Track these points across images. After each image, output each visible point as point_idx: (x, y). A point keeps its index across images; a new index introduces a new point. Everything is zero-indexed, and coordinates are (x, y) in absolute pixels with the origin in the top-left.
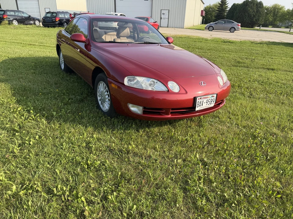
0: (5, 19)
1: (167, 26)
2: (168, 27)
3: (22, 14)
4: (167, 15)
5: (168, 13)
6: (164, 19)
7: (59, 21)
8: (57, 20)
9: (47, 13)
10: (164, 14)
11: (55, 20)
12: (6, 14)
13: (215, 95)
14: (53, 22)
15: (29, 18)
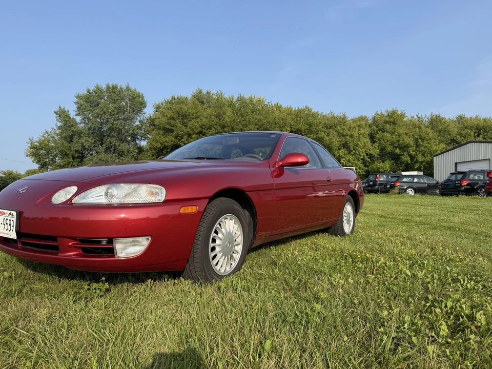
0: (396, 186)
3: (425, 180)
7: (467, 185)
8: (465, 183)
9: (451, 174)
11: (459, 185)
12: (399, 181)
13: (14, 213)
14: (456, 187)
15: (436, 186)
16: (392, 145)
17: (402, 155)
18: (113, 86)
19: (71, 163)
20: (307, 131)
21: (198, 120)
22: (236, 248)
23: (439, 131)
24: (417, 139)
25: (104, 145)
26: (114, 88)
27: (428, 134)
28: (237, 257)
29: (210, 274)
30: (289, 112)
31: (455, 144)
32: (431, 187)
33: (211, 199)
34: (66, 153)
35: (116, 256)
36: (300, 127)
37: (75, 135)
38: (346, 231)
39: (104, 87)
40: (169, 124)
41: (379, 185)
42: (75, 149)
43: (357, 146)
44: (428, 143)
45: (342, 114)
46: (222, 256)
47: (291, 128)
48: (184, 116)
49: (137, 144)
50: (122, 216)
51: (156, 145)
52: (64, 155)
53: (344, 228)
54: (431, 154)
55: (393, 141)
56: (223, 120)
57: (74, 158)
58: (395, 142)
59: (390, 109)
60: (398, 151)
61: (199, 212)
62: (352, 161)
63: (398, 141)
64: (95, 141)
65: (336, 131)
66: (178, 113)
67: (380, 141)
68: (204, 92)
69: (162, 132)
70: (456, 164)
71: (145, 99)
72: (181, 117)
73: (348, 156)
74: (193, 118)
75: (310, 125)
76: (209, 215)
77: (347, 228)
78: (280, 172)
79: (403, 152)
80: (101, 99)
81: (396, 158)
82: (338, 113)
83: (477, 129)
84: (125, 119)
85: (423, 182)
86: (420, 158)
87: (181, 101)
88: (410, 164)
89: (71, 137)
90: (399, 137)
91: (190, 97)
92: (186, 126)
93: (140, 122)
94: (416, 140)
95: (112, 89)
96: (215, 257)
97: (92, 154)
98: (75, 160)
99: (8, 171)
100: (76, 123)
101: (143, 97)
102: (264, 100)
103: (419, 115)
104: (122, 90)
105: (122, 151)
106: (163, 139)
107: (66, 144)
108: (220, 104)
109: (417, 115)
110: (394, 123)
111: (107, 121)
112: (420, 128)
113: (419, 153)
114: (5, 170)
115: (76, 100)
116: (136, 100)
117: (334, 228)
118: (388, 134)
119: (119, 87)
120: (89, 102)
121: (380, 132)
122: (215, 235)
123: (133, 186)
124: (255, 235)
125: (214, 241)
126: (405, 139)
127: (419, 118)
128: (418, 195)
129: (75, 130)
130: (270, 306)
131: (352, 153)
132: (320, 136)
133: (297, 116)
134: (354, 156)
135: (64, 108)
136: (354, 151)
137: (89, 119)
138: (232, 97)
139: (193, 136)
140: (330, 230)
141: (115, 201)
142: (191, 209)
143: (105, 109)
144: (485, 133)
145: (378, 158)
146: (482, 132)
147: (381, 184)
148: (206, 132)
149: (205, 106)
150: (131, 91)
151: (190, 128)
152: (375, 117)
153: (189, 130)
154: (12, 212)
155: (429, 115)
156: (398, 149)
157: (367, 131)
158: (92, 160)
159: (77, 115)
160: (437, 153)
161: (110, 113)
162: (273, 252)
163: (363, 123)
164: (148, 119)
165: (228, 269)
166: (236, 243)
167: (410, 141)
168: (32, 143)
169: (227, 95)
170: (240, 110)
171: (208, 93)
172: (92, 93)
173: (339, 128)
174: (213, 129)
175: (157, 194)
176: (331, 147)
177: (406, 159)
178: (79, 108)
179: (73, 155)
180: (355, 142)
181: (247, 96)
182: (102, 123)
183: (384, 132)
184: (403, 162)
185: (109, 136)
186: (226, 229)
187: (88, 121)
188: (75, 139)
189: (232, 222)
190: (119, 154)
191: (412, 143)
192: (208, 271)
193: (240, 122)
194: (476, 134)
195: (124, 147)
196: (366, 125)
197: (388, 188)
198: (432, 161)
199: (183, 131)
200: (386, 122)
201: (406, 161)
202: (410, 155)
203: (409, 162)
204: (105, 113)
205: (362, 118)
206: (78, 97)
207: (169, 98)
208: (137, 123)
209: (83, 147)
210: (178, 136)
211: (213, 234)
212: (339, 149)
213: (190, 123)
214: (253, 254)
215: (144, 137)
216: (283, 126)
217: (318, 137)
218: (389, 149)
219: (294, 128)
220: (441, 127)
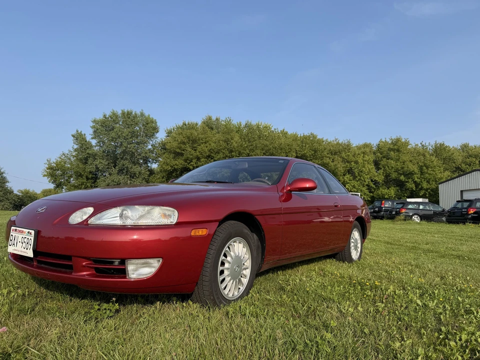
0: (401, 213)
3: (431, 207)
7: (474, 213)
8: (472, 211)
9: (457, 201)
11: (466, 213)
12: (405, 207)
13: (33, 232)
14: (463, 215)
15: (442, 213)
16: (396, 171)
17: (407, 182)
18: (128, 112)
19: (85, 184)
20: (312, 156)
21: (207, 144)
22: (244, 272)
23: (444, 159)
24: (422, 166)
25: (117, 167)
26: (129, 113)
27: (432, 162)
28: (245, 281)
29: (218, 298)
30: (295, 138)
31: (460, 172)
32: (437, 214)
33: (221, 222)
34: (81, 174)
35: (127, 277)
36: (305, 153)
37: (89, 157)
38: (353, 257)
39: (120, 112)
40: (180, 148)
41: (384, 211)
42: (89, 170)
43: (362, 172)
44: (433, 171)
45: (346, 141)
46: (230, 280)
47: (296, 153)
48: (194, 141)
49: (148, 166)
50: (135, 237)
51: (166, 168)
52: (79, 175)
53: (352, 254)
54: (436, 181)
55: (398, 168)
56: (231, 145)
57: (88, 179)
58: (400, 169)
59: (394, 137)
60: (402, 178)
61: (209, 234)
62: (357, 187)
63: (403, 168)
64: (108, 163)
65: (340, 157)
66: (188, 138)
67: (384, 167)
68: (214, 118)
69: (172, 156)
70: (462, 191)
71: (158, 124)
72: (191, 142)
73: (353, 182)
74: (202, 143)
75: (315, 151)
76: (218, 238)
77: (355, 255)
78: (288, 197)
79: (408, 179)
80: (116, 124)
81: (400, 185)
82: (342, 140)
84: (138, 143)
85: (428, 209)
86: (425, 185)
87: (192, 127)
88: (415, 191)
89: (86, 159)
90: (404, 164)
91: (200, 123)
92: (195, 150)
93: (152, 146)
94: (421, 168)
95: (127, 115)
96: (223, 280)
97: (105, 176)
98: (89, 181)
99: (25, 190)
100: (92, 146)
101: (156, 122)
102: (271, 126)
103: (423, 143)
104: (136, 116)
105: (134, 174)
106: (174, 162)
107: (81, 166)
108: (228, 130)
109: (421, 144)
110: (398, 151)
111: (121, 145)
112: (424, 155)
113: (424, 181)
114: (22, 189)
115: (92, 124)
116: (149, 125)
117: (341, 254)
118: (392, 161)
119: (133, 113)
120: (104, 127)
121: (385, 159)
122: (224, 258)
123: (147, 208)
124: (263, 259)
125: (223, 264)
126: (410, 167)
127: (423, 146)
128: (424, 222)
129: (90, 152)
130: (279, 333)
131: (357, 179)
132: (325, 161)
133: (302, 142)
134: (359, 182)
135: (81, 132)
136: (359, 177)
137: (104, 142)
138: (240, 123)
139: (202, 160)
140: (338, 256)
141: (129, 222)
142: (202, 232)
143: (120, 133)
145: (383, 184)
147: (386, 211)
148: (214, 155)
149: (214, 132)
150: (145, 117)
151: (199, 152)
152: (379, 144)
153: (198, 153)
154: (30, 231)
155: (433, 143)
156: (402, 176)
157: (371, 158)
158: (105, 181)
159: (92, 138)
160: (442, 181)
161: (124, 137)
162: (281, 276)
163: (368, 150)
164: (159, 144)
165: (236, 293)
166: (244, 267)
167: (414, 168)
168: (50, 164)
169: (235, 122)
170: (247, 135)
171: (217, 119)
172: (108, 118)
173: (343, 155)
174: (221, 154)
175: (170, 216)
176: (336, 172)
177: (411, 185)
178: (95, 132)
179: (87, 176)
180: (359, 168)
181: (254, 123)
182: (116, 147)
183: (388, 159)
184: (408, 189)
185: (122, 159)
186: (235, 253)
187: (103, 145)
188: (90, 161)
189: (241, 245)
190: (131, 176)
191: (416, 170)
192: (217, 294)
193: (247, 147)
195: (136, 169)
196: (370, 152)
197: (394, 214)
198: (437, 189)
199: (192, 155)
200: (390, 150)
201: (411, 188)
202: (415, 182)
203: (414, 189)
204: (119, 137)
205: (366, 146)
206: (94, 121)
207: (181, 124)
208: (150, 147)
209: (97, 168)
210: (188, 160)
211: (222, 258)
212: (344, 175)
213: (199, 147)
214: (261, 279)
215: (155, 160)
216: (289, 152)
217: (323, 162)
218: (394, 175)
219: (299, 154)
220: (445, 155)
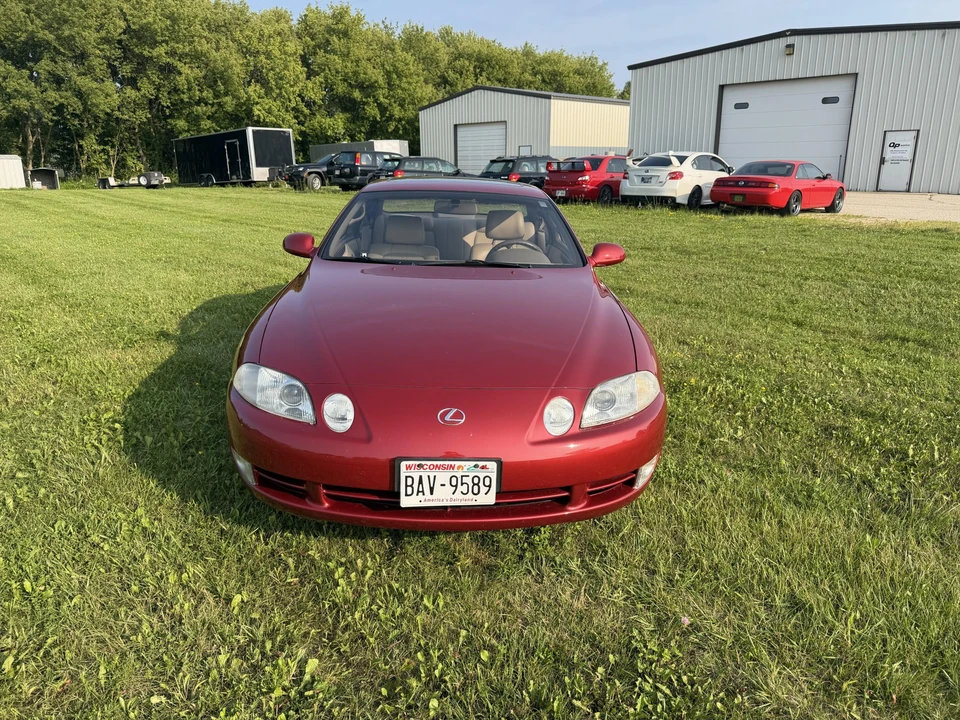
1: (905, 187)
2: (908, 191)
3: (440, 167)
4: (910, 150)
5: (912, 143)
6: (896, 162)
8: (514, 180)
9: (492, 161)
10: (895, 145)
16: (345, 80)
17: (365, 103)
20: (167, 33)
23: (423, 59)
24: (389, 72)
27: (407, 64)
31: (449, 88)
36: (149, 23)
41: (361, 174)
43: (281, 79)
44: (409, 83)
54: (415, 104)
55: (347, 74)
58: (351, 74)
59: (337, 4)
60: (357, 94)
63: (356, 73)
65: (234, 40)
70: (456, 126)
73: (267, 101)
79: (366, 98)
81: (353, 108)
83: (478, 60)
86: (397, 112)
88: (378, 123)
90: (357, 66)
94: (388, 74)
103: (387, 22)
109: (383, 22)
110: (345, 34)
112: (393, 50)
113: (395, 102)
118: (336, 57)
121: (321, 52)
126: (369, 72)
127: (386, 27)
131: (274, 95)
144: (491, 70)
145: (321, 106)
146: (485, 66)
152: (306, 16)
154: (481, 464)
156: (357, 91)
160: (424, 104)
163: (283, 25)
167: (378, 76)
177: (372, 111)
180: (277, 70)
183: (328, 52)
184: (368, 119)
191: (381, 81)
194: (478, 70)
196: (290, 31)
198: (417, 116)
200: (330, 31)
201: (373, 117)
202: (380, 105)
203: (378, 118)
205: (279, 15)
212: (249, 83)
216: (104, 14)
217: (196, 51)
218: (341, 88)
219: (134, 23)
220: (424, 51)
